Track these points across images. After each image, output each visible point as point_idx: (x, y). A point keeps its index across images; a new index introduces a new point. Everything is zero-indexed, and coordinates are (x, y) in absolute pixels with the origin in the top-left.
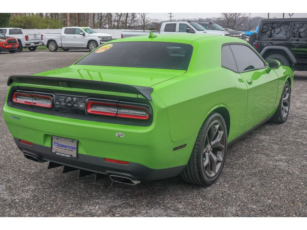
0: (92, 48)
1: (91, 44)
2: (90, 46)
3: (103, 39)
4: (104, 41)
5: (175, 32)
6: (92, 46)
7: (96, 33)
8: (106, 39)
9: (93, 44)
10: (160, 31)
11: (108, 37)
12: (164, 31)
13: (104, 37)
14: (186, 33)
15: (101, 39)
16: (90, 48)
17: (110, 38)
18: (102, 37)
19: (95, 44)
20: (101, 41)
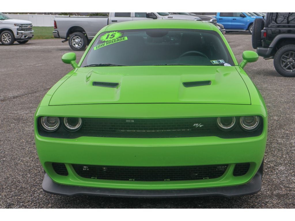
0: (5, 39)
1: (4, 35)
2: (3, 37)
3: (21, 28)
4: (22, 30)
5: (130, 17)
6: (5, 37)
7: (8, 19)
8: (24, 27)
9: (6, 34)
10: (108, 16)
11: (27, 24)
12: (114, 16)
13: (22, 25)
14: (146, 18)
15: (18, 27)
16: (3, 39)
17: (29, 26)
18: (19, 25)
19: (9, 35)
20: (18, 29)
